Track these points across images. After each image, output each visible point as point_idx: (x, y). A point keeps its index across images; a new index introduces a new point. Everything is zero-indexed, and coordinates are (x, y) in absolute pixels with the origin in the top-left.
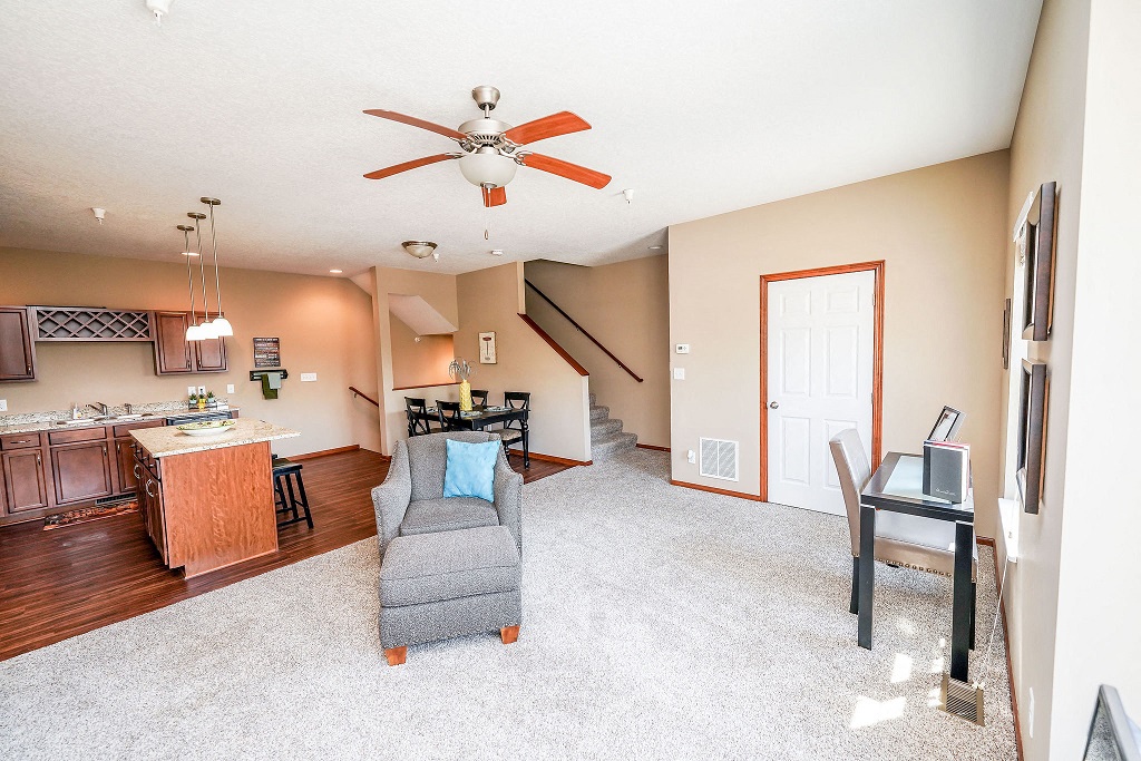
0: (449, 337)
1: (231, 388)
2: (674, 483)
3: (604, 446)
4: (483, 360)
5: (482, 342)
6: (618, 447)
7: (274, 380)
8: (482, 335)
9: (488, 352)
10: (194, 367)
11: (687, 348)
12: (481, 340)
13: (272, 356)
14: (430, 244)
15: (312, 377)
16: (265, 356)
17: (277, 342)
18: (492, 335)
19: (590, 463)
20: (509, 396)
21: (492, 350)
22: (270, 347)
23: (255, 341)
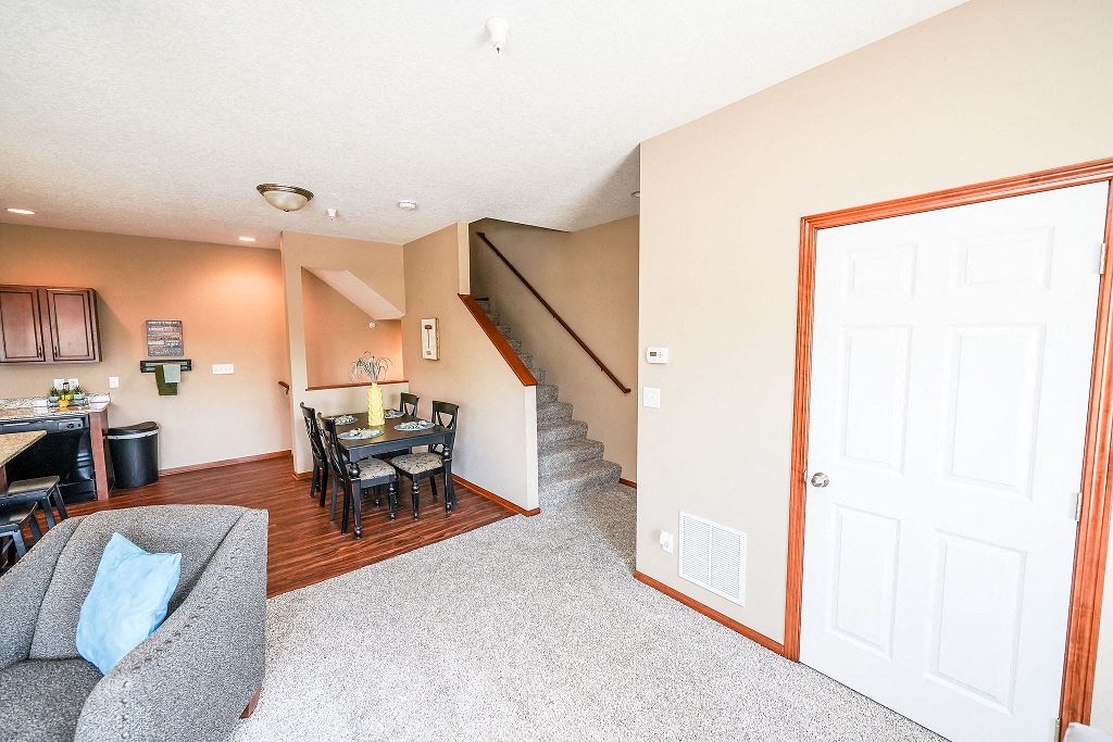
0: (395, 323)
1: (114, 382)
2: (639, 576)
3: (563, 485)
4: (425, 356)
5: (424, 330)
6: (587, 485)
7: (172, 373)
8: (425, 322)
9: (429, 343)
10: (49, 357)
11: (664, 355)
12: (423, 328)
13: (173, 343)
14: (299, 191)
15: (228, 368)
16: (161, 343)
17: (179, 325)
18: (432, 322)
19: (537, 511)
20: (439, 407)
21: (433, 342)
22: (168, 331)
23: (148, 324)
